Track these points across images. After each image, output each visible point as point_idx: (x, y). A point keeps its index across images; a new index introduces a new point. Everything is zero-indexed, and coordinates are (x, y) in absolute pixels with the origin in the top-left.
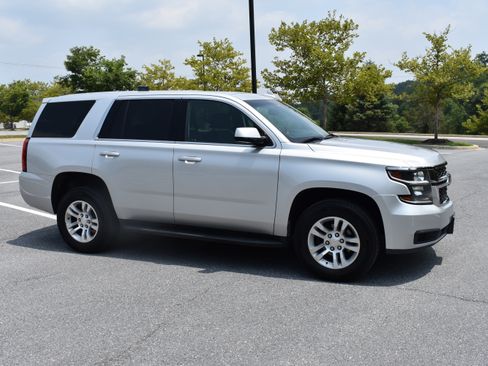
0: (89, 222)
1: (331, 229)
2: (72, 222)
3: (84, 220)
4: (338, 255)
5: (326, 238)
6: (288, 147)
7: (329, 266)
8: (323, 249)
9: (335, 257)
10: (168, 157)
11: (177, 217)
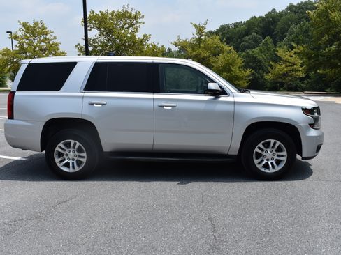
0: (76, 156)
1: (267, 147)
2: (59, 157)
3: (71, 154)
4: (272, 163)
5: (264, 154)
6: (237, 96)
7: (267, 171)
8: (263, 160)
9: (270, 165)
10: (150, 104)
11: (155, 147)
